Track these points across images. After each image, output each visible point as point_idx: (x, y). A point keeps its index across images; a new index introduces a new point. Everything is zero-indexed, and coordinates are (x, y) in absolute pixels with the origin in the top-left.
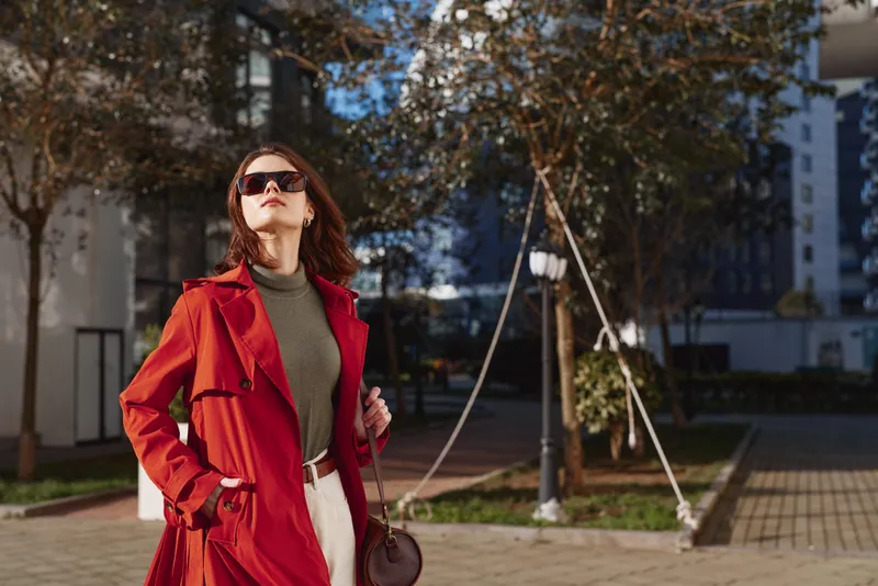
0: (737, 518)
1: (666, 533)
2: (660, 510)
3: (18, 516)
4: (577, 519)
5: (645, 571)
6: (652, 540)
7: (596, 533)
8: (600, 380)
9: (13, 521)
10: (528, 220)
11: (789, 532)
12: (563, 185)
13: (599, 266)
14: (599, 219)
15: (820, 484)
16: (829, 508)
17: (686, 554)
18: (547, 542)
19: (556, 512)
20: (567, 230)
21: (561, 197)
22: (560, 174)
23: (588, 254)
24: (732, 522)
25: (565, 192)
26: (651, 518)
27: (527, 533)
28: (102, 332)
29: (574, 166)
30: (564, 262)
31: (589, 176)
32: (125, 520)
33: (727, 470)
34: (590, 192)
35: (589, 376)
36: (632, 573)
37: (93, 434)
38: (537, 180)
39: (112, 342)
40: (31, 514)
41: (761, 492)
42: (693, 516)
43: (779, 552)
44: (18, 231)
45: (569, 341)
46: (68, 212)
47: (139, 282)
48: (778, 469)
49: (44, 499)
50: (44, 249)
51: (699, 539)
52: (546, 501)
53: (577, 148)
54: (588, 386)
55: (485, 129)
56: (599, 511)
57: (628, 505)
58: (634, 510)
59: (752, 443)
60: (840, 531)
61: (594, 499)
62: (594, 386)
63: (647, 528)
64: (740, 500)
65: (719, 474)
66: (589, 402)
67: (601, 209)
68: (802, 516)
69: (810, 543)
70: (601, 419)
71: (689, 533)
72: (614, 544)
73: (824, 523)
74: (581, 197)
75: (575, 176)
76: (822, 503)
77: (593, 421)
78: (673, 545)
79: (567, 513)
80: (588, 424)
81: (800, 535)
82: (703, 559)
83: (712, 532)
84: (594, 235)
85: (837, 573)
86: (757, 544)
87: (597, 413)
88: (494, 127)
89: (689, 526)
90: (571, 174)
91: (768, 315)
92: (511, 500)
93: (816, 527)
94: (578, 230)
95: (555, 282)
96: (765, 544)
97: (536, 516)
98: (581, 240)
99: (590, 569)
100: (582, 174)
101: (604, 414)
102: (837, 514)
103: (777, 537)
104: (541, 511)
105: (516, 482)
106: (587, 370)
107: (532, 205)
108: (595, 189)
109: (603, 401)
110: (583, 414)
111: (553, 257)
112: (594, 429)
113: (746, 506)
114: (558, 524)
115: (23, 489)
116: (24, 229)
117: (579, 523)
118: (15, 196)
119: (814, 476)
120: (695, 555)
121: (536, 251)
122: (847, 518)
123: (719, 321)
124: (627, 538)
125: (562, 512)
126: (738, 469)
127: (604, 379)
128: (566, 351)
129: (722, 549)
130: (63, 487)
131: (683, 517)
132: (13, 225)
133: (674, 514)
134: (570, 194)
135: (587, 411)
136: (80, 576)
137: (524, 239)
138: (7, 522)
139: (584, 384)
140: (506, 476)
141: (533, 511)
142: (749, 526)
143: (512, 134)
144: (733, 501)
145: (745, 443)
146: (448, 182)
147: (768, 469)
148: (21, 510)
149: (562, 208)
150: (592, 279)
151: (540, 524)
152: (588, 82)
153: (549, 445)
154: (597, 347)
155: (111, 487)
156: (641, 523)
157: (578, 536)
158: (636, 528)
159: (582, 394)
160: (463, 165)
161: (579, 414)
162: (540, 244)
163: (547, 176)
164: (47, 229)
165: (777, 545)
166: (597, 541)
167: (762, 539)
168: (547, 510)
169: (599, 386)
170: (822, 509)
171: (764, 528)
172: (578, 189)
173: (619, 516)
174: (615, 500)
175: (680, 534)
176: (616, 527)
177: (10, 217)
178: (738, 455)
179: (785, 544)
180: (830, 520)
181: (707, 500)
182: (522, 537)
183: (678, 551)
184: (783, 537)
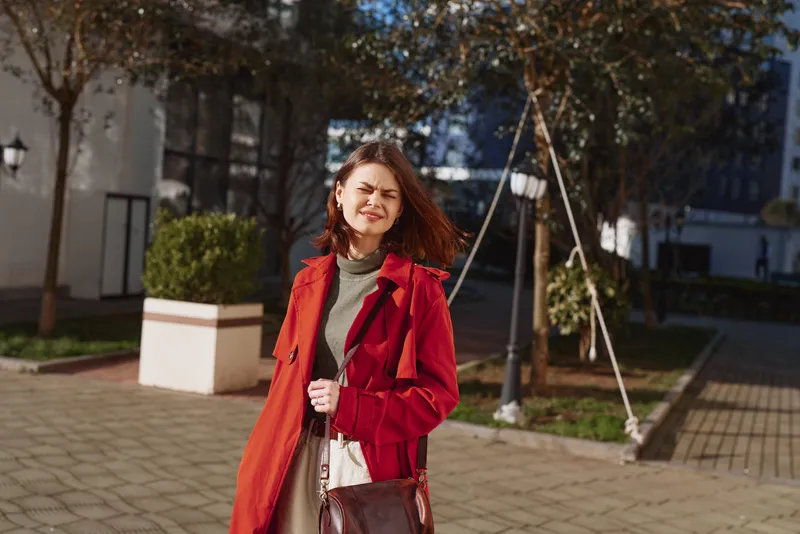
0: (684, 432)
1: (613, 444)
2: (612, 419)
3: (32, 371)
4: (535, 422)
5: (587, 483)
6: (599, 450)
7: (548, 439)
8: (575, 288)
9: (27, 376)
10: (517, 139)
11: (729, 453)
12: (552, 108)
13: (578, 188)
14: (582, 143)
15: (769, 400)
16: (772, 429)
17: (629, 467)
18: (504, 443)
19: (515, 414)
20: (552, 151)
21: (550, 118)
22: (551, 96)
23: (569, 176)
24: (678, 434)
25: (554, 113)
26: (603, 428)
27: (485, 432)
28: (130, 199)
29: (564, 90)
30: (543, 184)
31: (578, 101)
32: (126, 385)
33: (685, 379)
34: (576, 117)
35: (565, 283)
36: (575, 484)
37: (116, 289)
38: (529, 100)
39: (139, 208)
40: (43, 370)
41: (713, 405)
42: (639, 432)
43: (715, 474)
44: (50, 108)
45: (546, 253)
46: (99, 89)
47: (167, 153)
48: (732, 381)
49: (57, 356)
50: (72, 125)
51: (643, 453)
52: (508, 402)
53: (567, 73)
54: (563, 291)
55: (482, 50)
56: (556, 414)
57: (585, 411)
58: (589, 417)
59: (715, 350)
60: (777, 455)
61: (554, 401)
62: (569, 292)
63: (597, 438)
64: (691, 413)
65: (676, 384)
66: (562, 307)
67: (585, 134)
68: (745, 435)
69: (746, 467)
70: (573, 322)
71: (634, 446)
72: (564, 452)
73: (764, 443)
74: (568, 121)
75: (564, 101)
76: (766, 422)
77: (565, 324)
78: (618, 457)
79: (526, 414)
80: (560, 326)
81: (739, 456)
82: (644, 474)
83: (657, 447)
84: (578, 158)
85: (764, 501)
86: (695, 463)
87: (569, 316)
88: (491, 49)
89: (635, 441)
90: (560, 99)
91: (753, 219)
92: (478, 395)
93: (756, 447)
94: (562, 152)
95: (534, 201)
96: (705, 463)
97: (496, 416)
98: (564, 162)
99: (538, 475)
100: (570, 99)
101: (575, 318)
102: (778, 436)
103: (717, 456)
104: (502, 411)
105: (487, 377)
106: (563, 277)
107: (521, 124)
108: (581, 115)
109: (576, 307)
110: (556, 317)
111: (533, 180)
112: (565, 331)
113: (695, 419)
114: (515, 426)
115: (40, 345)
116: (56, 106)
117: (535, 426)
118: (49, 76)
119: (765, 391)
120: (637, 469)
121: (517, 173)
122: (787, 441)
123: (704, 224)
124: (577, 446)
125: (522, 415)
126: (696, 379)
127: (578, 287)
128: (541, 263)
129: (663, 465)
130: (77, 346)
131: (631, 431)
132: (45, 102)
133: (623, 427)
134: (558, 117)
135: (560, 315)
136: (72, 441)
137: (511, 156)
138: (20, 376)
139: (559, 289)
140: (480, 367)
141: (494, 410)
142: (693, 441)
143: (507, 57)
144: (685, 412)
145: (707, 351)
146: (444, 98)
147: (724, 380)
148: (34, 366)
149: (549, 130)
150: (570, 200)
151: (499, 425)
152: (585, 11)
153: (515, 352)
154: (569, 264)
155: (120, 349)
156: (590, 433)
157: (531, 439)
158: (586, 437)
159: (556, 299)
160: (461, 83)
161: (552, 317)
162: (522, 166)
163: (538, 97)
164: (76, 109)
165: (715, 466)
166: (549, 447)
167: (703, 457)
168: (507, 412)
169: (573, 293)
170: (765, 429)
171: (706, 445)
172: (566, 113)
173: (573, 422)
174: (574, 404)
175: (626, 447)
176: (568, 434)
177: (44, 93)
178: (698, 363)
179: (722, 464)
180: (770, 441)
181: (659, 410)
182: (481, 435)
183: (622, 463)
184: (723, 456)
